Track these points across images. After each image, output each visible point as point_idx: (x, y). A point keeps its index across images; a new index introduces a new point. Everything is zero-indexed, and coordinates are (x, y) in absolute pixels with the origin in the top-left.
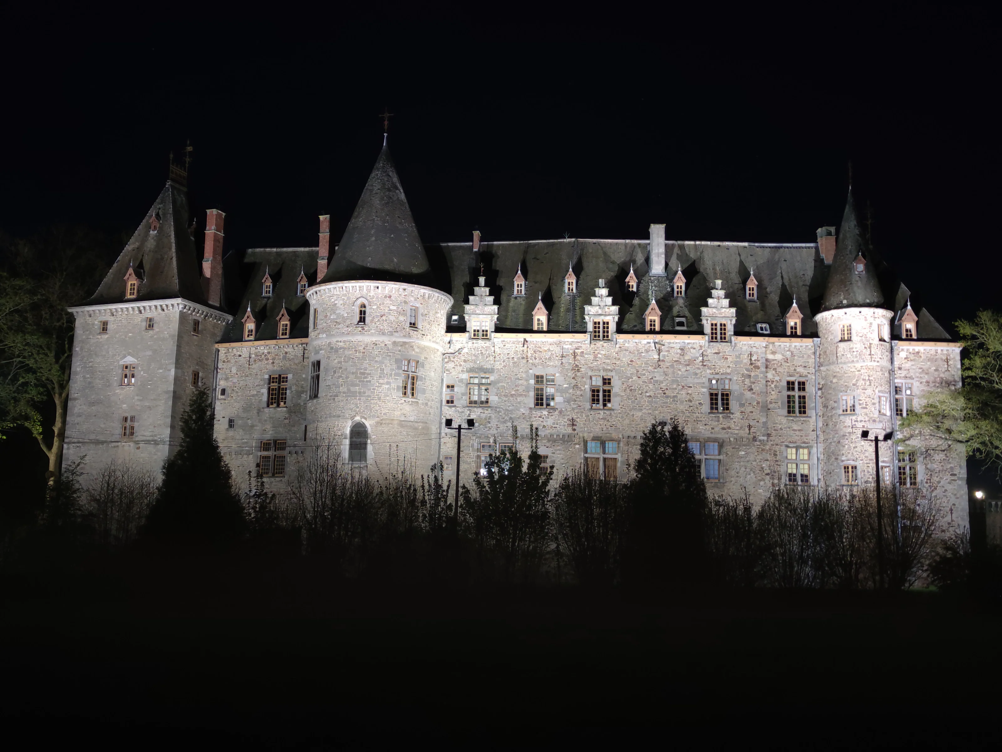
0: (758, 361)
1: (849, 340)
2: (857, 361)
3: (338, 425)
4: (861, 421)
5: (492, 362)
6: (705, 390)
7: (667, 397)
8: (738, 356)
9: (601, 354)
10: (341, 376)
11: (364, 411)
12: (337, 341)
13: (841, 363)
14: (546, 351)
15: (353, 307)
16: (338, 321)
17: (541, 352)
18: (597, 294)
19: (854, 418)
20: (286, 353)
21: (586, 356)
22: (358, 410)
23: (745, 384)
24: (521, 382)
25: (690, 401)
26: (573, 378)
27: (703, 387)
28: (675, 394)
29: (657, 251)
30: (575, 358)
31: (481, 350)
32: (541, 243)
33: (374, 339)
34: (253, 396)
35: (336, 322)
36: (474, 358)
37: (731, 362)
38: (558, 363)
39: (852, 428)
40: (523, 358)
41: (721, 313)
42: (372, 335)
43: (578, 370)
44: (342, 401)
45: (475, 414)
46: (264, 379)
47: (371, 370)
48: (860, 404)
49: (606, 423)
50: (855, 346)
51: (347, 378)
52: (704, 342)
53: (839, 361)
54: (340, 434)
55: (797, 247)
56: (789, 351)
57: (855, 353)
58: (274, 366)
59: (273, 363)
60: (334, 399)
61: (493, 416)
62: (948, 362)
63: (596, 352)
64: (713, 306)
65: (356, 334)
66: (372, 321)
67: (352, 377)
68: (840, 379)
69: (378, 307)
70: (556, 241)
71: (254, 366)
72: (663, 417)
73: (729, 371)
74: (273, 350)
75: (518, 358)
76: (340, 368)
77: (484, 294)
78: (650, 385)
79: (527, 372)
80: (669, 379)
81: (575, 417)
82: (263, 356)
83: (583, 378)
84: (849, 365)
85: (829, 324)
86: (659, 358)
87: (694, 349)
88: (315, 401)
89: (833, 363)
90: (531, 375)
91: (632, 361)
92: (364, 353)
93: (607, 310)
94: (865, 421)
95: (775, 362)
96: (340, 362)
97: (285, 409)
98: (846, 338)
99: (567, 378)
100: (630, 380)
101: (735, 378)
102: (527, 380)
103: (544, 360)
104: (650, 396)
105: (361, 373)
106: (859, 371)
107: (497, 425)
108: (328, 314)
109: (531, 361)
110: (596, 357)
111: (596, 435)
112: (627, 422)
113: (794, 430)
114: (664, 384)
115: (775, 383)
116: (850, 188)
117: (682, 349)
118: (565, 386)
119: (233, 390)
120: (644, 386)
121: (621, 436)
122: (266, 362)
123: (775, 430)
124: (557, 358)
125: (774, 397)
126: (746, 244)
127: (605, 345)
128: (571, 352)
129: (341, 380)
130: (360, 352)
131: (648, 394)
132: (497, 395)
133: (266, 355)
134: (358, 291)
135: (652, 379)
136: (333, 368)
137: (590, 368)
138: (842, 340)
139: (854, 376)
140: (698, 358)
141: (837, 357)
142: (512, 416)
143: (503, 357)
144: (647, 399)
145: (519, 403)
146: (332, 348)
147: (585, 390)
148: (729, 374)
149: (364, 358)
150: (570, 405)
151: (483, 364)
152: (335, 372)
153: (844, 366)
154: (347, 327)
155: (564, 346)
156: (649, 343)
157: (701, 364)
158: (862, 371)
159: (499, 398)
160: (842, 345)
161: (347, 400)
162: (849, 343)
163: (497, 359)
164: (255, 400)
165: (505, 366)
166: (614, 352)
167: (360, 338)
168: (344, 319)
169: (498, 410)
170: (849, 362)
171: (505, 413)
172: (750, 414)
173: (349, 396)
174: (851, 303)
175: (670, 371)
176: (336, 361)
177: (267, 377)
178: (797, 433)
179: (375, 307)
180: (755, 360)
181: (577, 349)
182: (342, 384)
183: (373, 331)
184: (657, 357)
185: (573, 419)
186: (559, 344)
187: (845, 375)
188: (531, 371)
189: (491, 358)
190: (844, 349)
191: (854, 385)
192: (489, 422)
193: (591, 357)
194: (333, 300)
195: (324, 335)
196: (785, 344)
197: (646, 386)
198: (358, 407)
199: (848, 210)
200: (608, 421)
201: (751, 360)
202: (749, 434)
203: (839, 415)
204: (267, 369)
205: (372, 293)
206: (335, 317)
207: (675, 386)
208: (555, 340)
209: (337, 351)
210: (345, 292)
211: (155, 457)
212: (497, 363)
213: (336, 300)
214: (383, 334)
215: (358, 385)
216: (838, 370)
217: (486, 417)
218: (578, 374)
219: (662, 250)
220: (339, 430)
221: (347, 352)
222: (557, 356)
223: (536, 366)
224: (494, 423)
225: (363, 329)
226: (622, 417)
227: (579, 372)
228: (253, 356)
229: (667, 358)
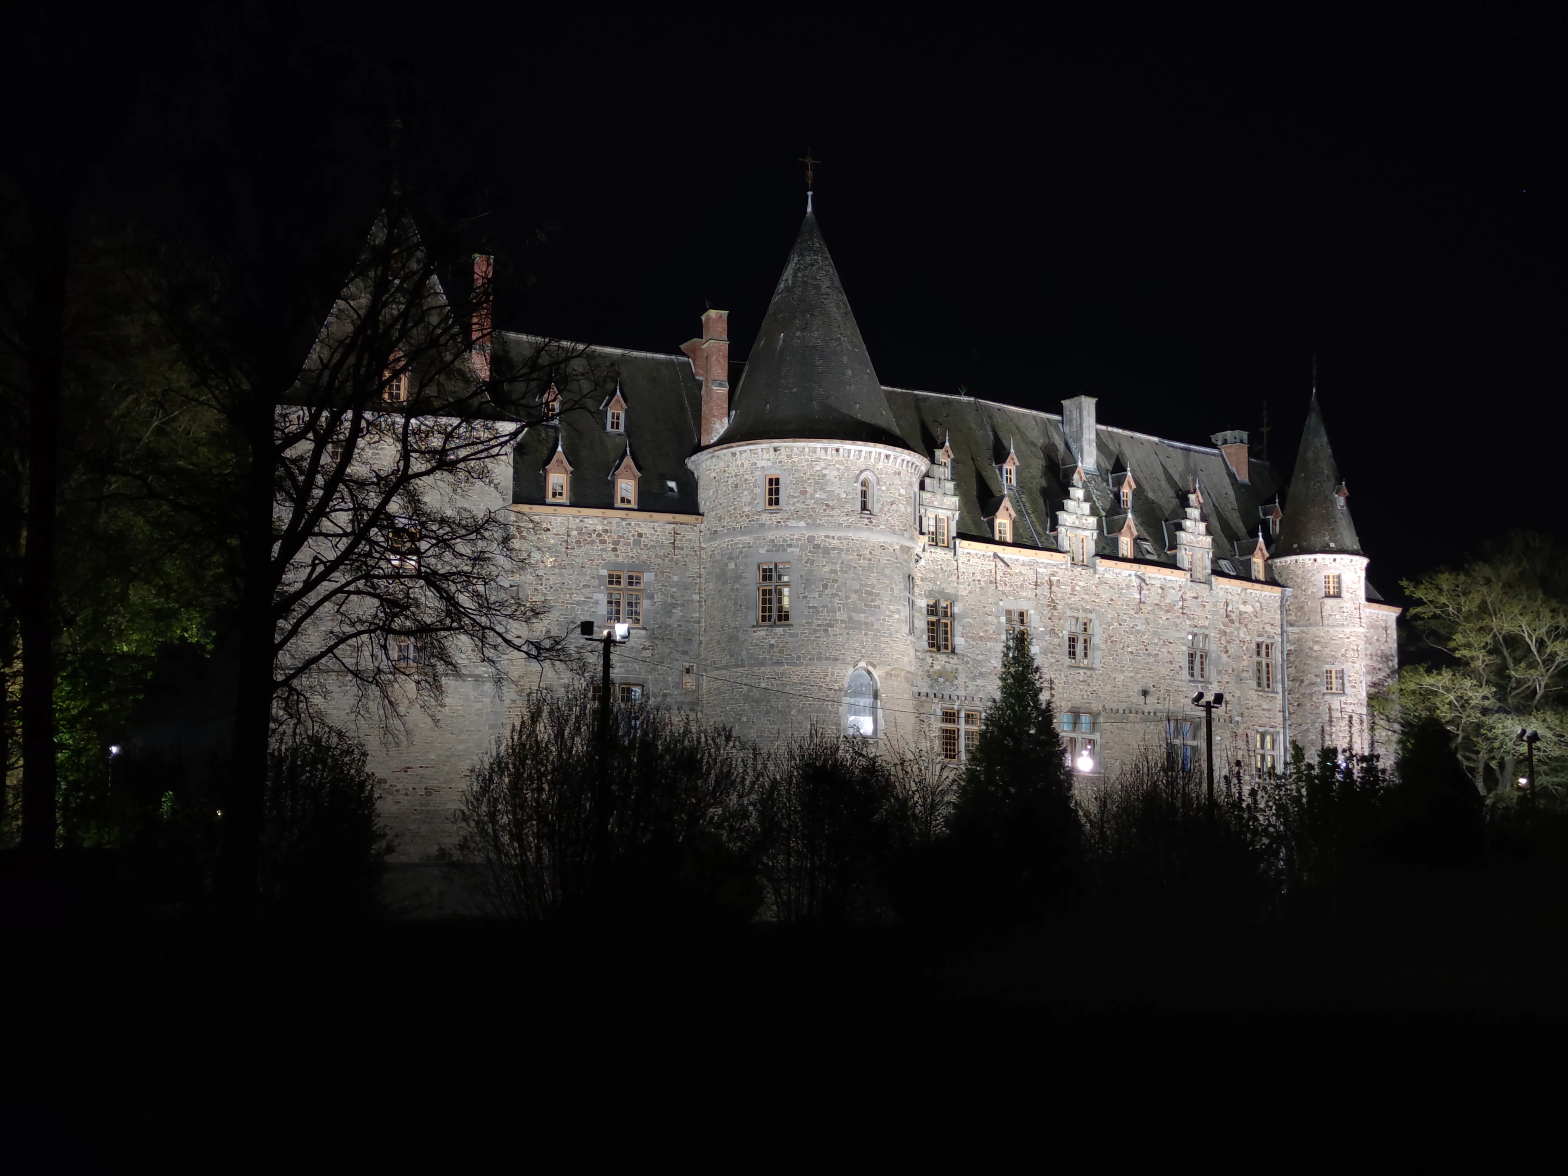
0: (1233, 612)
1: (1338, 596)
2: (1348, 625)
3: (833, 674)
4: (1351, 704)
5: (956, 585)
6: (1185, 648)
7: (1149, 655)
8: (1215, 605)
9: (1079, 586)
10: (837, 595)
11: (872, 654)
12: (826, 537)
13: (1328, 625)
14: (1016, 574)
15: (855, 485)
16: (831, 503)
17: (1011, 575)
18: (1071, 495)
19: (1343, 699)
20: (640, 535)
21: (1063, 587)
22: (864, 651)
23: (1221, 644)
24: (990, 618)
25: (1171, 662)
26: (1050, 619)
27: (1183, 644)
28: (1156, 652)
29: (1088, 436)
30: (1050, 588)
31: (941, 565)
32: (931, 396)
33: (883, 539)
34: (578, 603)
35: (827, 505)
36: (933, 575)
37: (1209, 612)
38: (1031, 594)
39: (1341, 711)
40: (991, 582)
41: (1198, 542)
42: (882, 532)
43: (1055, 608)
44: (841, 634)
45: (939, 664)
46: (600, 577)
47: (880, 589)
48: (1350, 681)
49: (1086, 687)
50: (1345, 605)
51: (848, 598)
52: (1184, 580)
53: (1326, 622)
54: (837, 688)
55: (1203, 453)
56: (1258, 601)
57: (1345, 614)
58: (617, 556)
59: (614, 550)
60: (826, 631)
61: (960, 668)
62: (1386, 631)
63: (1074, 582)
64: (1191, 531)
65: (859, 529)
66: (881, 510)
67: (854, 597)
68: (1325, 646)
69: (888, 489)
70: (949, 397)
71: (576, 551)
72: (1146, 683)
73: (1207, 624)
74: (614, 527)
75: (985, 582)
76: (835, 581)
77: (942, 477)
78: (1131, 636)
79: (996, 604)
80: (1151, 630)
81: (1053, 676)
82: (594, 536)
83: (1060, 619)
84: (1337, 629)
85: (1309, 571)
86: (1140, 599)
87: (1174, 589)
88: (779, 630)
89: (1316, 625)
90: (1002, 611)
91: (1112, 600)
92: (870, 560)
93: (1084, 521)
94: (1354, 704)
95: (1246, 615)
96: (833, 571)
97: (643, 632)
98: (1332, 593)
99: (1043, 618)
100: (1111, 627)
101: (1213, 635)
102: (998, 617)
103: (1015, 587)
104: (1132, 653)
105: (867, 592)
106: (1348, 638)
107: (965, 682)
108: (810, 490)
109: (1000, 588)
110: (1073, 589)
111: (1075, 705)
112: (1108, 688)
113: (1264, 710)
114: (1146, 637)
115: (1246, 645)
116: (1314, 391)
117: (1162, 588)
118: (1041, 629)
119: (536, 590)
120: (1125, 637)
121: (1100, 708)
122: (601, 547)
123: (1247, 709)
124: (1030, 586)
125: (1245, 663)
126: (1155, 439)
127: (1083, 572)
128: (1047, 578)
129: (836, 600)
130: (865, 559)
131: (1130, 650)
132: (963, 637)
133: (599, 535)
134: (862, 460)
135: (1133, 627)
136: (821, 580)
137: (1067, 604)
138: (1328, 596)
139: (1343, 644)
140: (1177, 602)
141: (1322, 617)
142: (982, 671)
143: (967, 578)
144: (1128, 657)
145: (990, 650)
146: (817, 547)
147: (1063, 637)
148: (1207, 628)
149: (870, 568)
150: (1048, 659)
151: (943, 586)
152: (825, 587)
153: (1331, 630)
154: (847, 515)
155: (1039, 570)
156: (1130, 575)
157: (1181, 611)
158: (1352, 638)
159: (966, 641)
160: (1329, 602)
161: (848, 634)
162: (1338, 600)
163: (961, 580)
164: (583, 610)
165: (970, 593)
166: (1094, 584)
167: (864, 535)
168: (842, 503)
169: (965, 659)
170: (1337, 626)
171: (973, 665)
172: (1227, 685)
173: (851, 628)
174: (1339, 548)
175: (1151, 617)
176: (827, 569)
177: (604, 572)
178: (1266, 713)
179: (884, 488)
180: (1230, 611)
181: (1053, 575)
182: (839, 608)
183: (883, 527)
184: (1138, 596)
185: (1051, 680)
186: (1031, 565)
187: (1332, 642)
188: (1001, 603)
189: (954, 578)
190: (1331, 607)
191: (1343, 655)
192: (956, 678)
193: (1069, 589)
194: (818, 468)
195: (802, 524)
196: (1256, 592)
197: (1128, 637)
198: (864, 647)
199: (1313, 420)
200: (1089, 685)
201: (1226, 610)
202: (1226, 712)
203: (1324, 694)
204: (604, 560)
205: (880, 466)
206: (824, 496)
207: (1156, 641)
208: (1027, 559)
209: (827, 551)
210: (841, 458)
211: (478, 706)
212: (961, 586)
213: (825, 468)
214: (894, 533)
215: (864, 612)
216: (1322, 634)
217: (952, 668)
218: (1055, 613)
219: (1093, 436)
220: (836, 682)
221: (844, 556)
222: (1030, 584)
223: (1007, 597)
224: (962, 679)
225: (871, 522)
226: (1104, 681)
227: (1056, 610)
228: (575, 533)
229: (1148, 599)
